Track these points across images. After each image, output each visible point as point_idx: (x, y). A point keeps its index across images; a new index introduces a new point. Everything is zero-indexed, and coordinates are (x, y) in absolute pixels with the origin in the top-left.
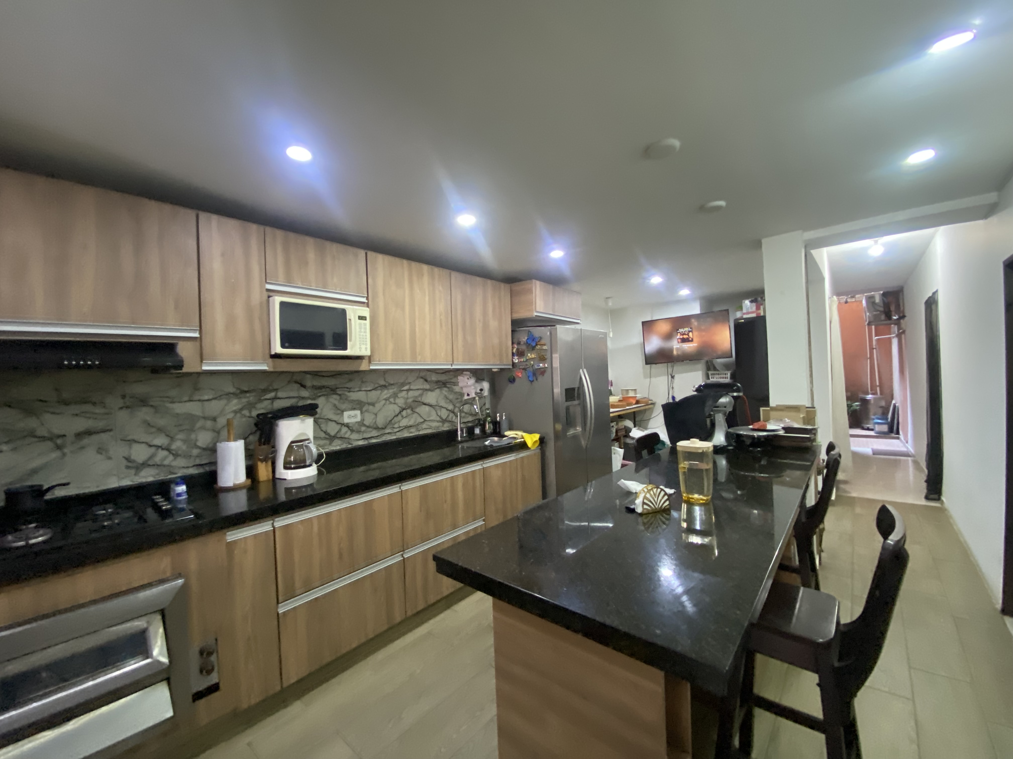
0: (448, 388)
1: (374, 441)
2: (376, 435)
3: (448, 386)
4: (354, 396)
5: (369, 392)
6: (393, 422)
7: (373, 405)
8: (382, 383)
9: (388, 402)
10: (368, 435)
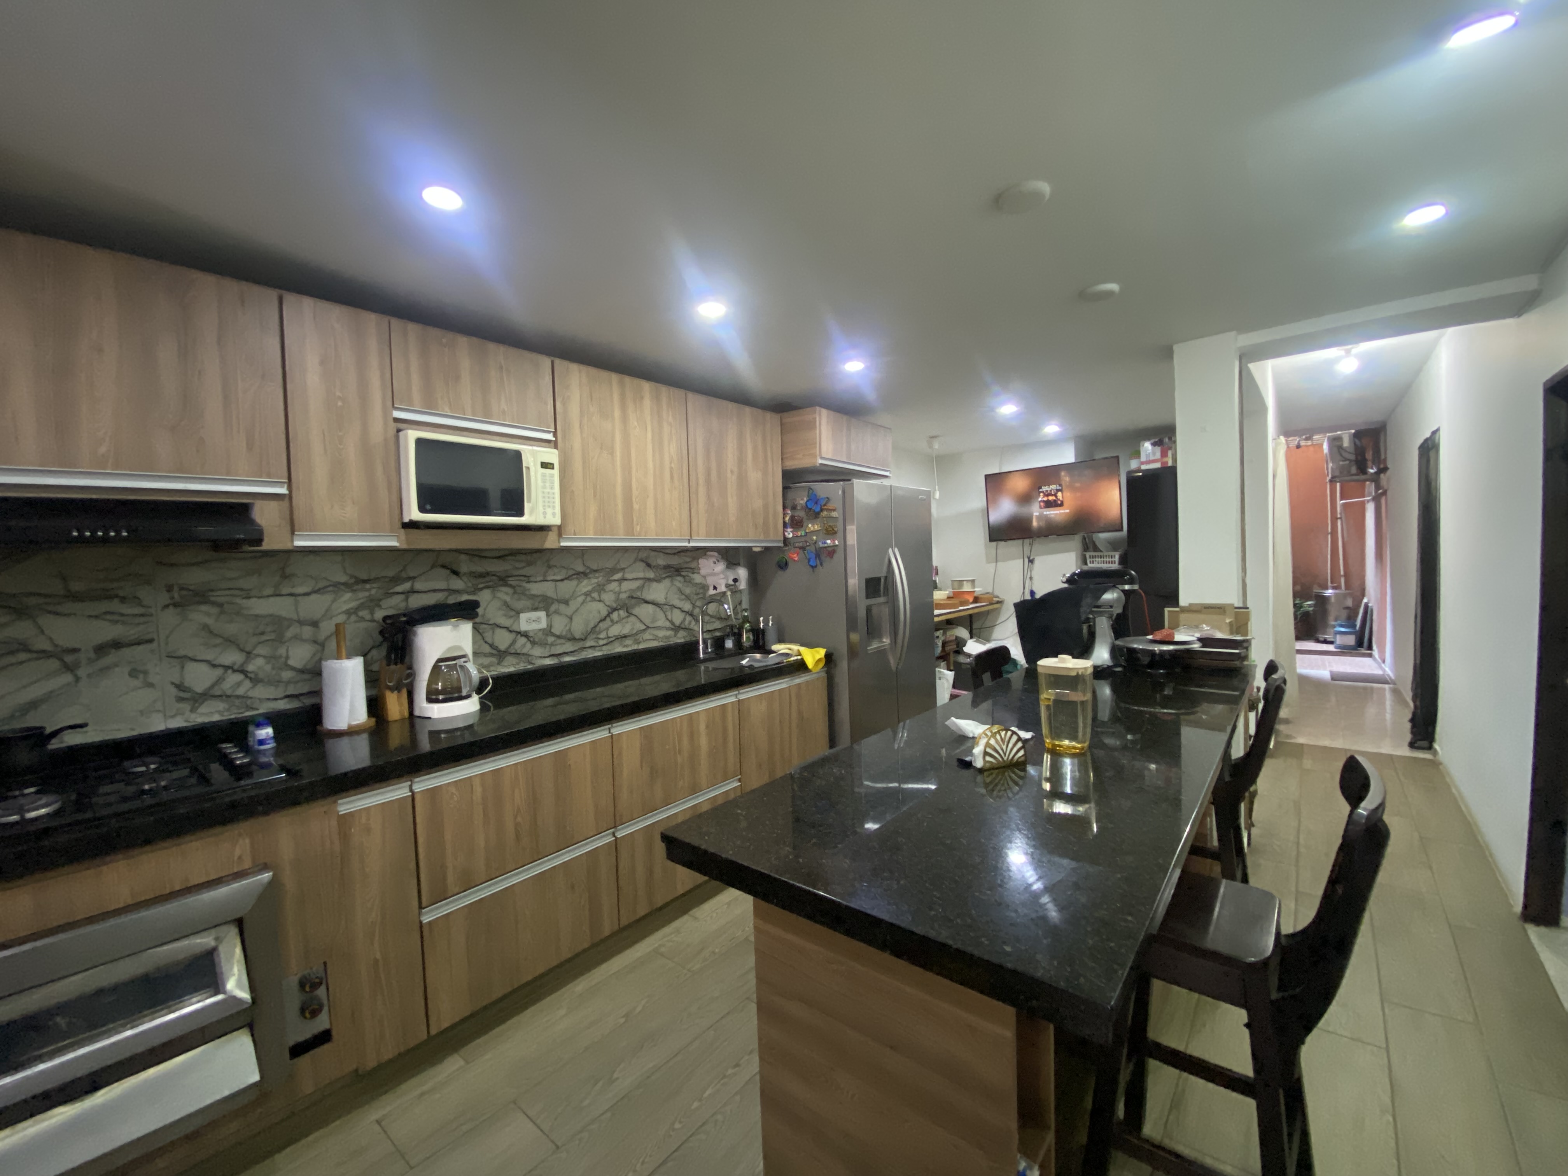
0: (684, 577)
1: (567, 659)
2: (572, 649)
3: (683, 574)
4: (536, 588)
5: (559, 583)
6: (597, 629)
7: (566, 602)
8: (581, 568)
9: (589, 598)
10: (559, 650)
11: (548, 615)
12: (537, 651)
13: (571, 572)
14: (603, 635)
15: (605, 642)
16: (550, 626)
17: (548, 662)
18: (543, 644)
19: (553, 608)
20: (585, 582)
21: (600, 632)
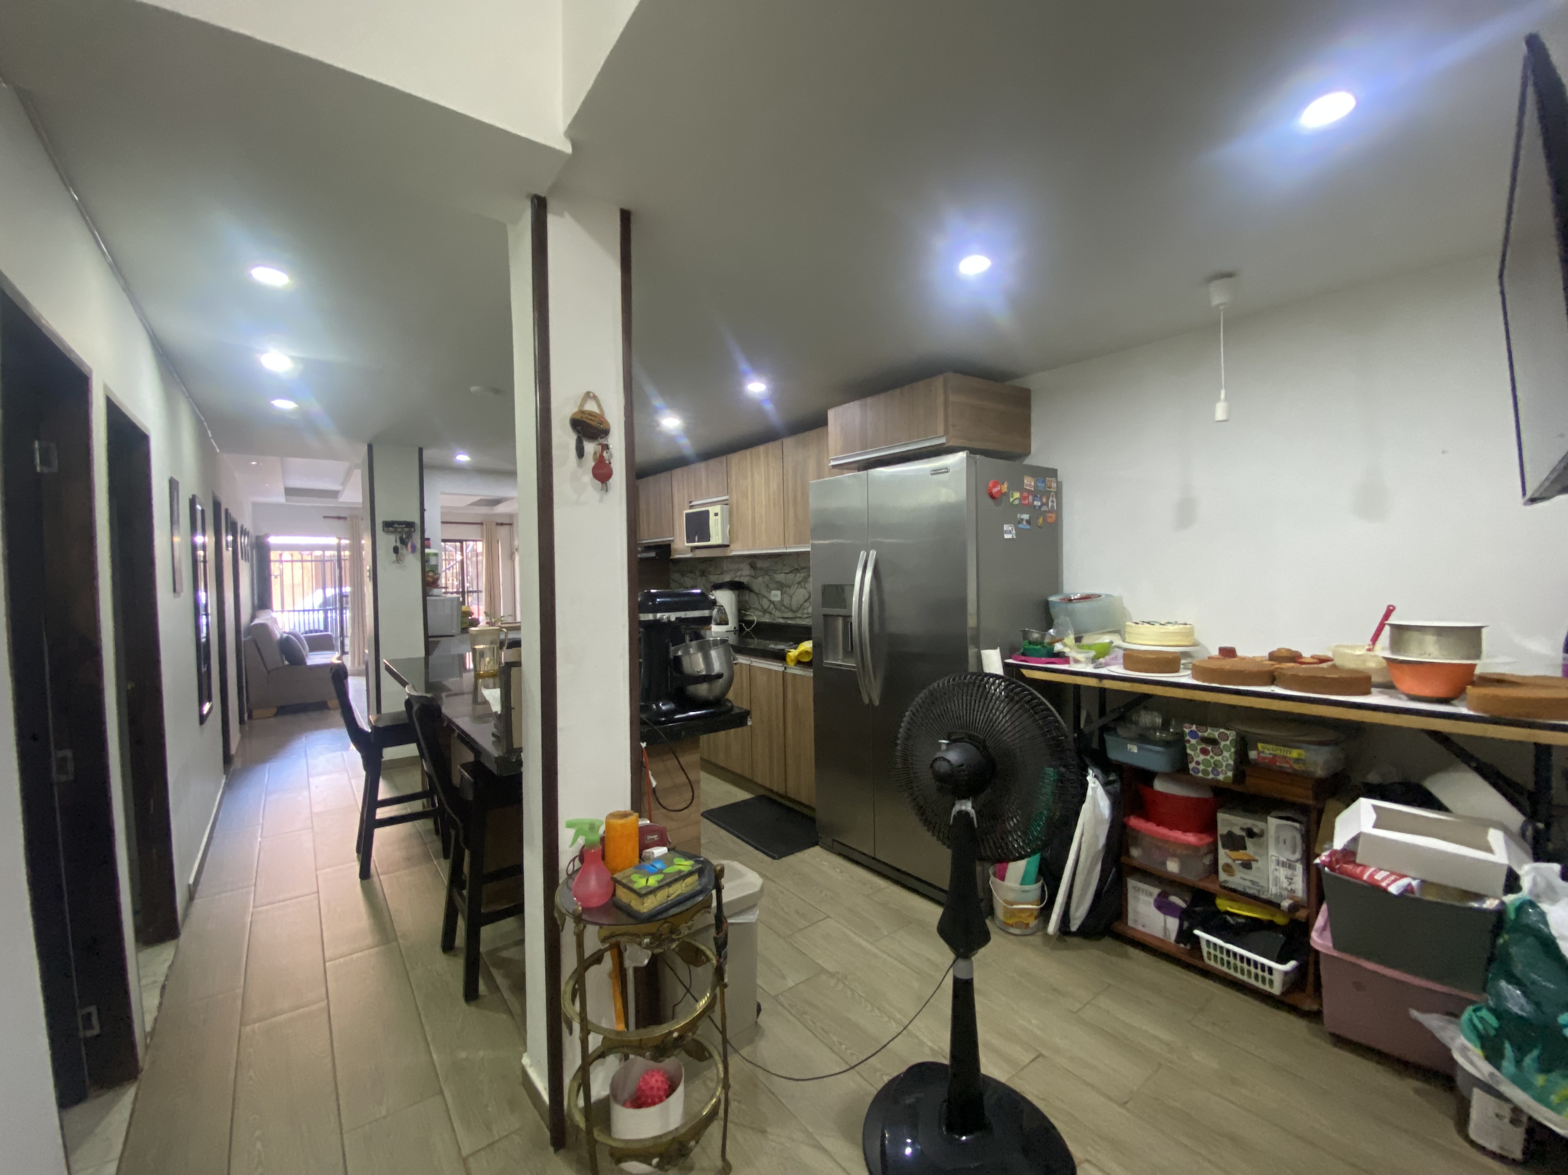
1: (789, 622)
2: (791, 616)
4: (780, 577)
5: (787, 575)
6: (803, 607)
7: (790, 587)
8: (796, 566)
9: (800, 586)
10: (786, 615)
11: (782, 594)
12: (777, 614)
13: (792, 569)
14: (805, 611)
15: (806, 616)
16: (782, 600)
17: (781, 621)
18: (780, 610)
19: (784, 590)
20: (798, 575)
21: (804, 609)
